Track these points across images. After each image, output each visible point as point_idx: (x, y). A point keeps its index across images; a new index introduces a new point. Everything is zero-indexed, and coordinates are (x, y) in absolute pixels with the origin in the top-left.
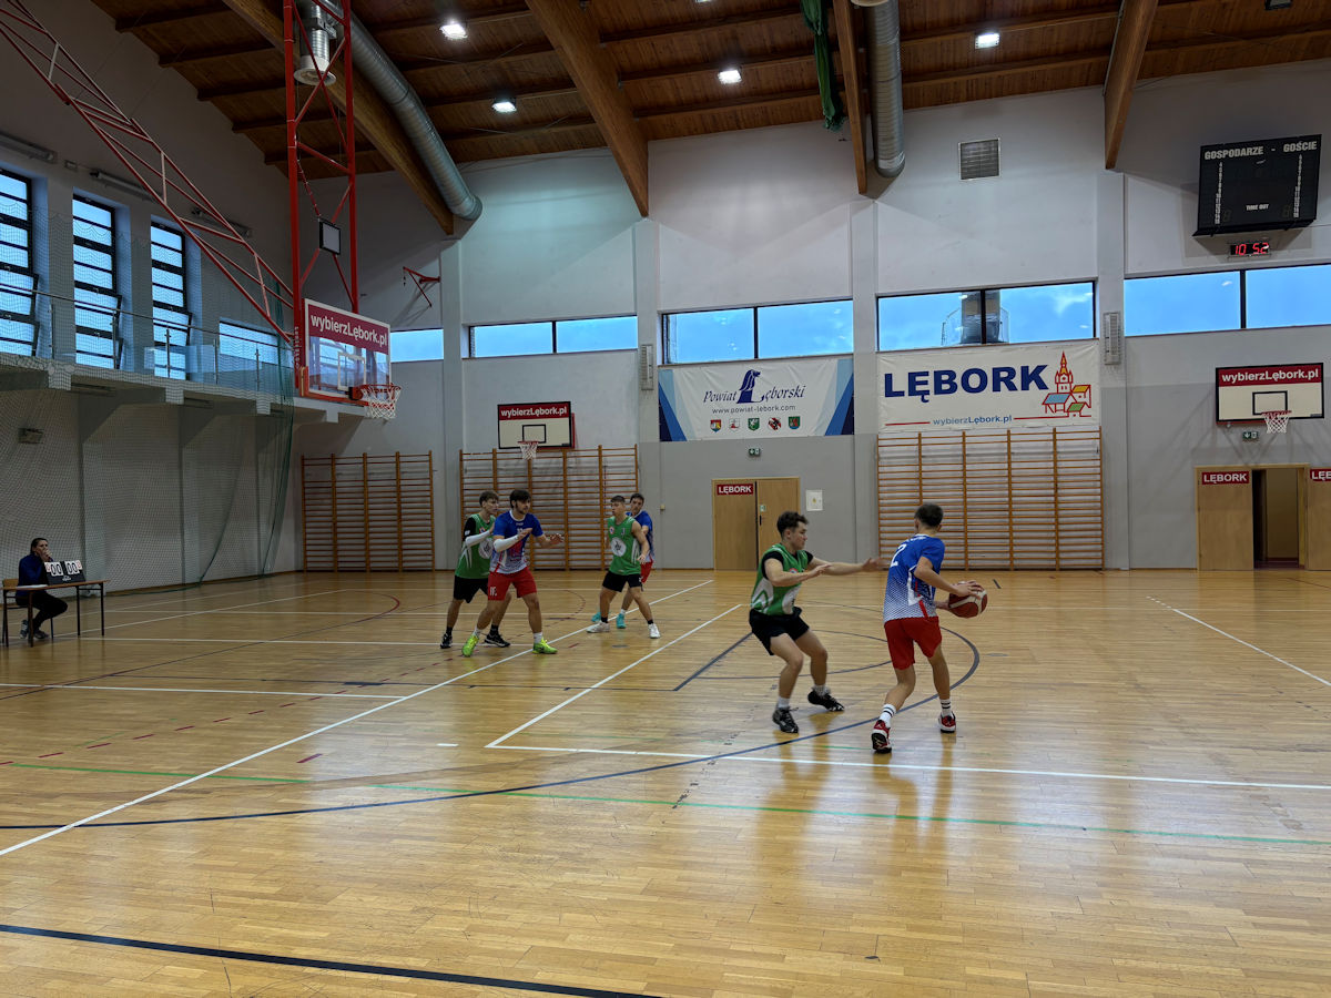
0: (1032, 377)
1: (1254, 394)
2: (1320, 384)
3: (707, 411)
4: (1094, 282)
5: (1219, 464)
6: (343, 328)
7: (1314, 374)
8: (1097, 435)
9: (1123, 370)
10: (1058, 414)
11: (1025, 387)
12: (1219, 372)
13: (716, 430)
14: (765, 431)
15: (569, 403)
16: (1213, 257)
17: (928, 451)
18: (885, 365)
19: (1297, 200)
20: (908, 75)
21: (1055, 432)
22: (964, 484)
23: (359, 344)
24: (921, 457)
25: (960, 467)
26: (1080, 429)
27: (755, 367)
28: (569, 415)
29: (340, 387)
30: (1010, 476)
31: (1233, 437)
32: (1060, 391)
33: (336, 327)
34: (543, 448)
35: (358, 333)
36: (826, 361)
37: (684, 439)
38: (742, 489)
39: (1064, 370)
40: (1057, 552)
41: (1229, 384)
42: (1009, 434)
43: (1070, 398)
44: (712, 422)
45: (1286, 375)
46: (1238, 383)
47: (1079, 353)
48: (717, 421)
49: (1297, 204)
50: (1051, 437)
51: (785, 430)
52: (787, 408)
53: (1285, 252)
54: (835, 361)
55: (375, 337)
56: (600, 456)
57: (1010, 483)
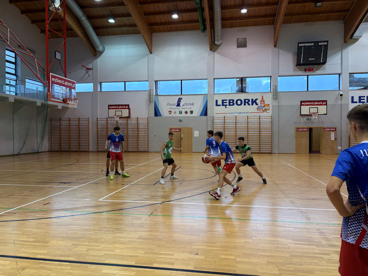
0: (254, 102)
1: (310, 108)
2: (326, 106)
3: (168, 108)
4: (271, 77)
5: (301, 126)
6: (62, 82)
7: (324, 103)
8: (271, 118)
9: (278, 101)
10: (261, 112)
11: (252, 104)
12: (301, 102)
13: (170, 114)
14: (183, 114)
15: (129, 105)
16: (301, 72)
17: (227, 121)
18: (216, 97)
19: (322, 57)
20: (223, 19)
21: (260, 117)
22: (236, 130)
23: (67, 86)
24: (225, 122)
25: (235, 125)
26: (266, 116)
27: (181, 97)
28: (129, 108)
29: (61, 99)
30: (248, 128)
31: (304, 119)
32: (261, 106)
33: (60, 81)
34: (121, 118)
35: (66, 83)
36: (200, 96)
37: (161, 116)
38: (177, 130)
39: (262, 100)
40: (260, 148)
41: (303, 105)
42: (248, 117)
43: (264, 108)
44: (169, 111)
45: (318, 103)
46: (306, 105)
47: (267, 96)
48: (170, 111)
49: (322, 59)
50: (259, 118)
51: (189, 114)
52: (190, 108)
53: (318, 71)
54: (203, 96)
55: (71, 85)
56: (137, 120)
57: (248, 130)
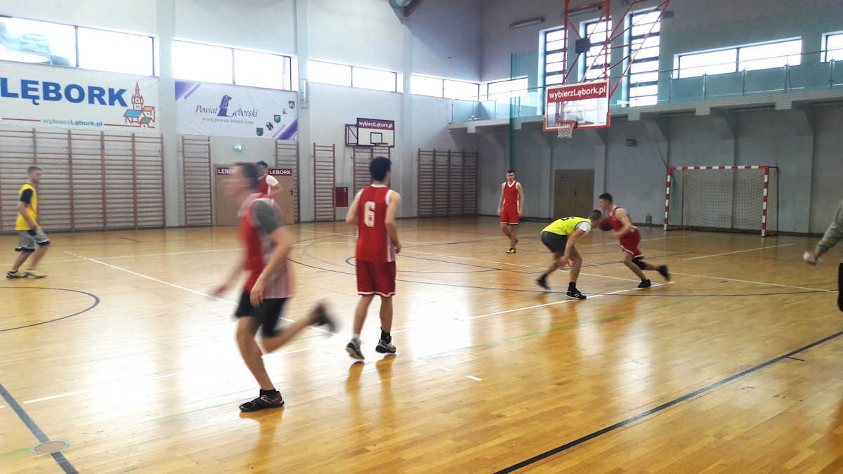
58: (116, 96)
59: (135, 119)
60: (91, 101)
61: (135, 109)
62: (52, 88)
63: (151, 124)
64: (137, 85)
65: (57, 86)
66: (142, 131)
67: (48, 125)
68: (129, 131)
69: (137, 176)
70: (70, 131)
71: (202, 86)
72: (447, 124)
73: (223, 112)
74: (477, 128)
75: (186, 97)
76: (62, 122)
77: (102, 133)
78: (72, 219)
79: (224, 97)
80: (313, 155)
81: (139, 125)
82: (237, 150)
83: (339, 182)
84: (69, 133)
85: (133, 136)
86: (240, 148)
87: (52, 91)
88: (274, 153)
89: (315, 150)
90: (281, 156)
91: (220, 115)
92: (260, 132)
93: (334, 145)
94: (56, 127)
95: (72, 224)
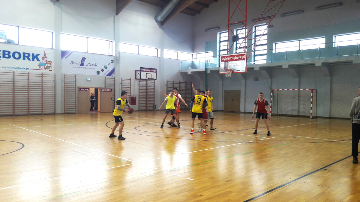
58: (35, 57)
59: (43, 67)
60: (24, 59)
61: (44, 62)
62: (7, 53)
63: (50, 69)
64: (45, 52)
65: (9, 52)
66: (46, 72)
67: (4, 69)
68: (41, 72)
69: (44, 92)
70: (14, 72)
71: (73, 53)
72: (179, 70)
73: (82, 64)
74: (191, 72)
75: (66, 58)
76: (10, 68)
77: (29, 73)
78: (14, 110)
79: (83, 58)
80: (121, 83)
81: (45, 69)
82: (88, 81)
83: (132, 95)
84: (14, 73)
85: (42, 74)
86: (89, 79)
87: (7, 54)
88: (104, 82)
89: (122, 81)
90: (107, 83)
91: (80, 65)
92: (98, 73)
93: (130, 79)
94: (8, 70)
95: (14, 112)
